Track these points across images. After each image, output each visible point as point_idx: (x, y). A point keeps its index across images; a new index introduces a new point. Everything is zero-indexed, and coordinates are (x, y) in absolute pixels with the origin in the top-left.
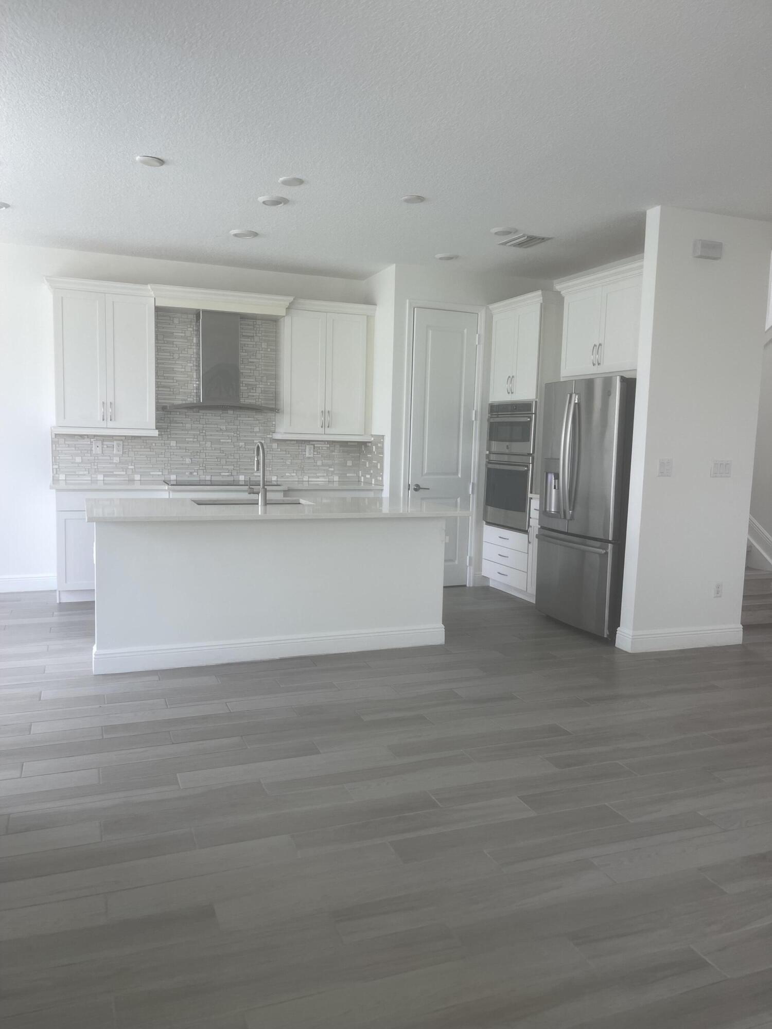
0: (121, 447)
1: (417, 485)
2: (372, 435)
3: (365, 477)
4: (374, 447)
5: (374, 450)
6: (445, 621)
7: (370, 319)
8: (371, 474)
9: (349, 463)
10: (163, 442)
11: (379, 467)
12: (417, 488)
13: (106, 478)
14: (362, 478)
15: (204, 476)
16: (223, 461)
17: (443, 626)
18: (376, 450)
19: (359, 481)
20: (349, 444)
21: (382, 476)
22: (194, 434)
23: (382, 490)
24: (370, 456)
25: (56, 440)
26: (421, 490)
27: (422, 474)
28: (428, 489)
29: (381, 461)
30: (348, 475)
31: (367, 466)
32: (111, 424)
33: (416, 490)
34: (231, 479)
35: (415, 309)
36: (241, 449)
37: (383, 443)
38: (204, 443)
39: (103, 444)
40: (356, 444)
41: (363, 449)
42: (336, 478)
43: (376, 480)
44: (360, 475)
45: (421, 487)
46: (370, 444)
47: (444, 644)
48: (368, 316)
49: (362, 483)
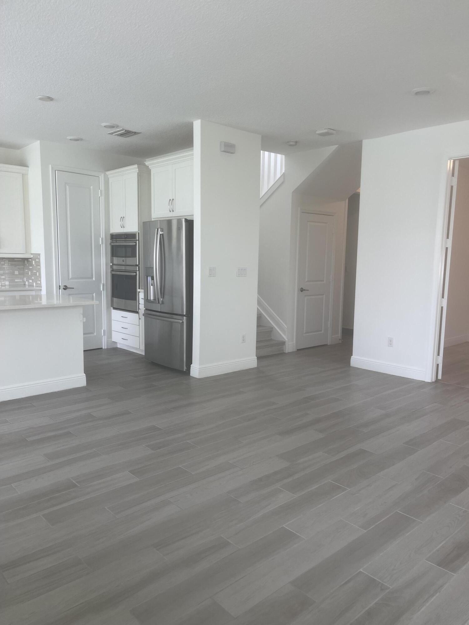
1: (65, 286)
2: (31, 253)
3: (28, 282)
4: (34, 262)
5: (34, 263)
6: (85, 372)
7: (24, 176)
8: (32, 280)
9: (16, 273)
11: (38, 275)
12: (66, 288)
14: (27, 282)
17: (85, 374)
18: (35, 264)
19: (24, 284)
20: (15, 259)
21: (40, 281)
23: (41, 290)
24: (31, 267)
26: (68, 289)
27: (68, 278)
28: (73, 288)
29: (39, 270)
30: (16, 280)
31: (30, 274)
33: (65, 289)
35: (56, 171)
37: (39, 259)
40: (21, 259)
41: (26, 263)
42: (7, 283)
43: (36, 284)
44: (25, 281)
45: (68, 287)
46: (30, 260)
47: (86, 385)
48: (23, 174)
49: (27, 286)
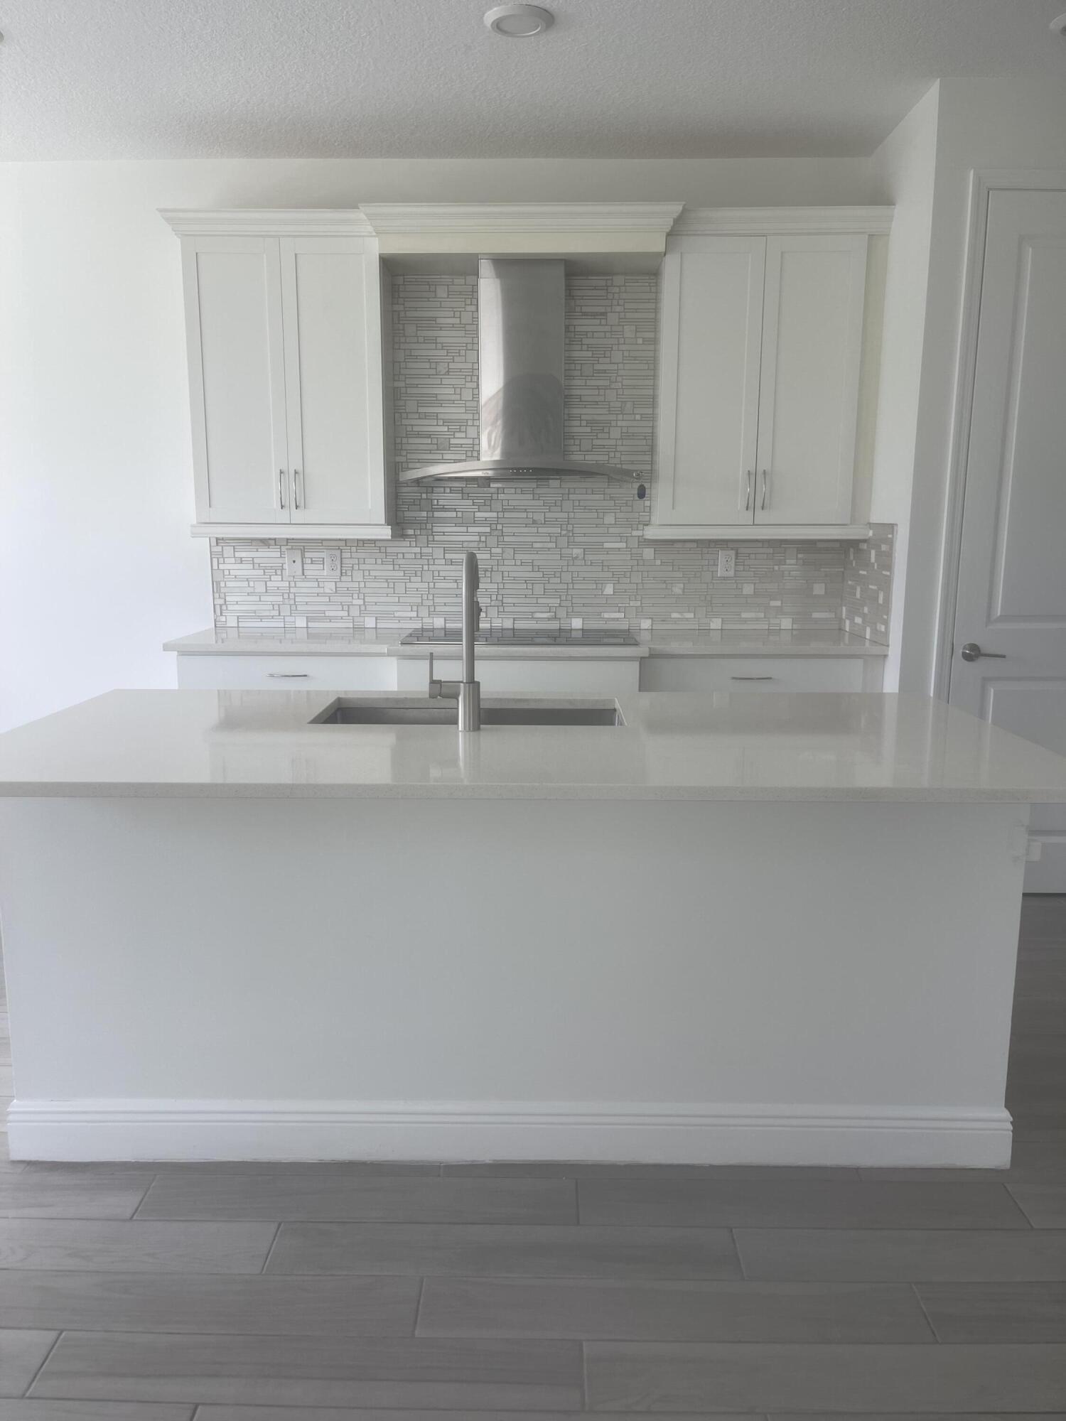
0: (338, 563)
1: (974, 647)
2: (870, 524)
3: (852, 620)
4: (873, 553)
5: (873, 560)
6: (1009, 1104)
7: (875, 243)
8: (864, 616)
9: (819, 589)
10: (418, 550)
11: (881, 601)
12: (973, 653)
13: (310, 625)
14: (848, 622)
15: (500, 621)
16: (539, 589)
17: (1006, 1114)
18: (876, 561)
19: (840, 629)
20: (819, 545)
21: (886, 623)
22: (480, 534)
23: (886, 656)
24: (865, 573)
25: (219, 549)
26: (982, 658)
27: (989, 616)
28: (1004, 657)
29: (886, 585)
30: (816, 615)
31: (858, 596)
32: (298, 516)
33: (968, 658)
34: (554, 625)
35: (991, 192)
36: (577, 562)
37: (891, 543)
38: (499, 550)
39: (303, 557)
40: (837, 545)
41: (852, 558)
42: (786, 623)
43: (875, 631)
44: (844, 616)
45: (983, 651)
46: (864, 546)
47: (1008, 1166)
48: (871, 236)
49: (847, 634)
